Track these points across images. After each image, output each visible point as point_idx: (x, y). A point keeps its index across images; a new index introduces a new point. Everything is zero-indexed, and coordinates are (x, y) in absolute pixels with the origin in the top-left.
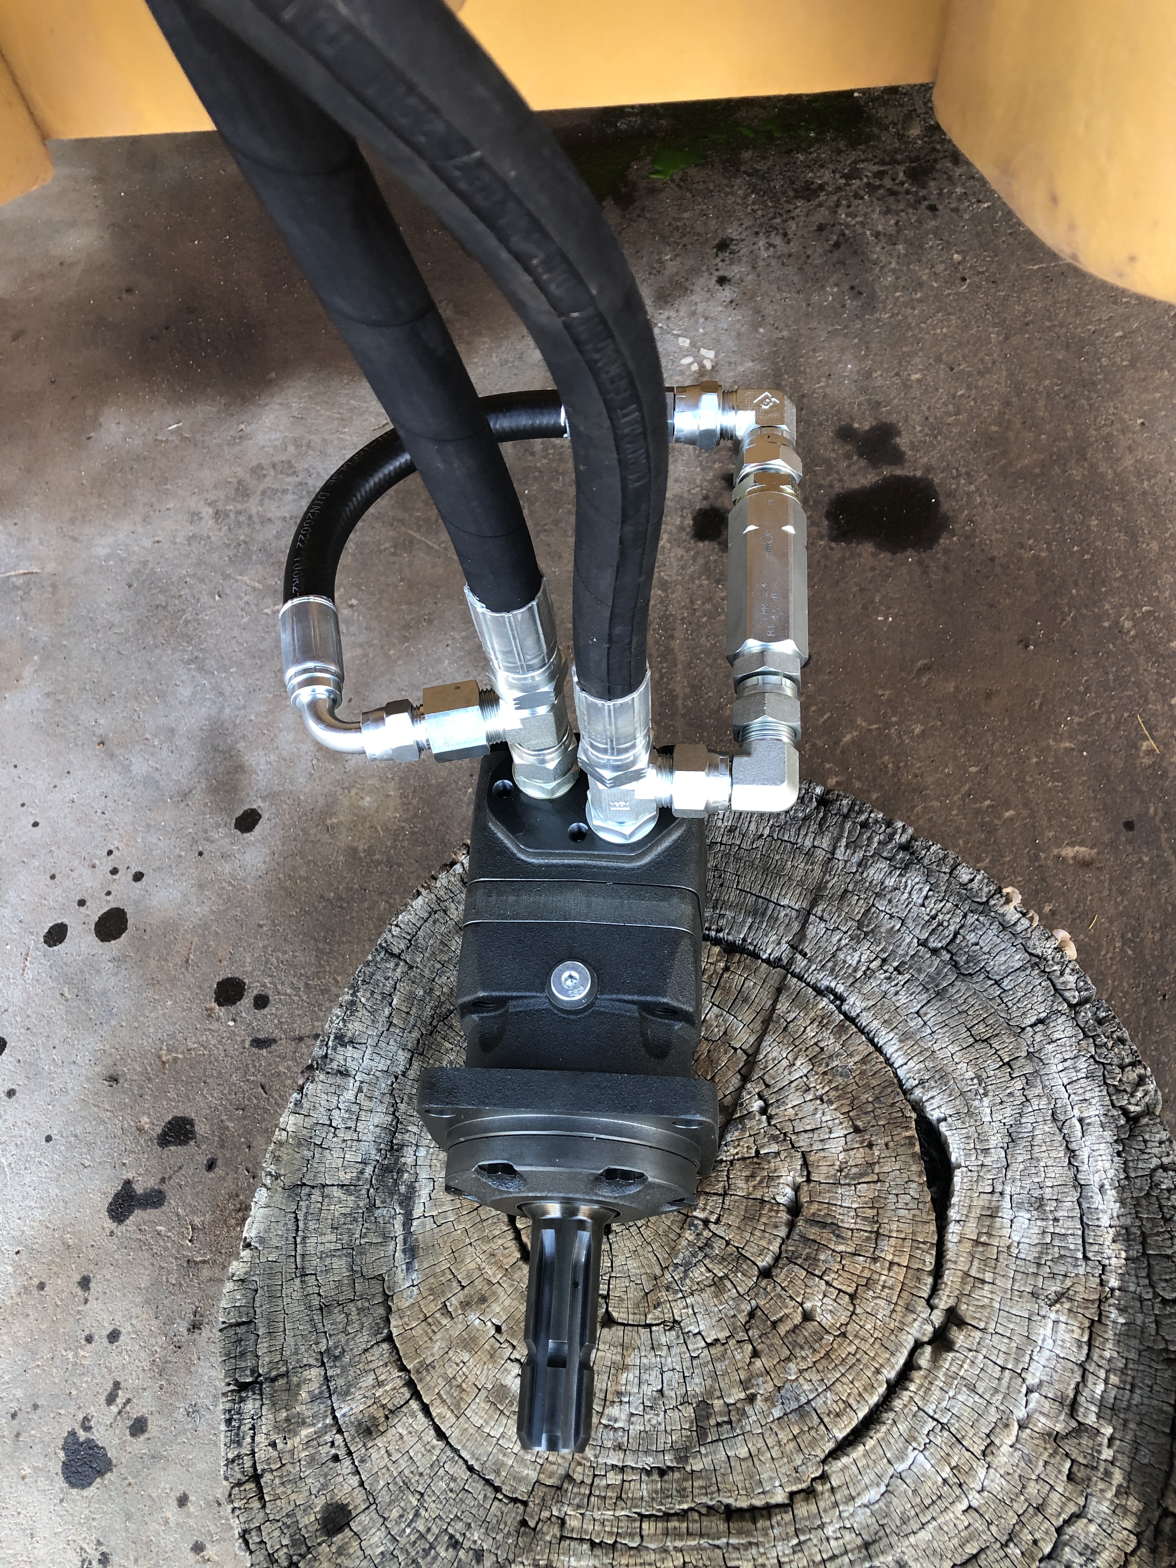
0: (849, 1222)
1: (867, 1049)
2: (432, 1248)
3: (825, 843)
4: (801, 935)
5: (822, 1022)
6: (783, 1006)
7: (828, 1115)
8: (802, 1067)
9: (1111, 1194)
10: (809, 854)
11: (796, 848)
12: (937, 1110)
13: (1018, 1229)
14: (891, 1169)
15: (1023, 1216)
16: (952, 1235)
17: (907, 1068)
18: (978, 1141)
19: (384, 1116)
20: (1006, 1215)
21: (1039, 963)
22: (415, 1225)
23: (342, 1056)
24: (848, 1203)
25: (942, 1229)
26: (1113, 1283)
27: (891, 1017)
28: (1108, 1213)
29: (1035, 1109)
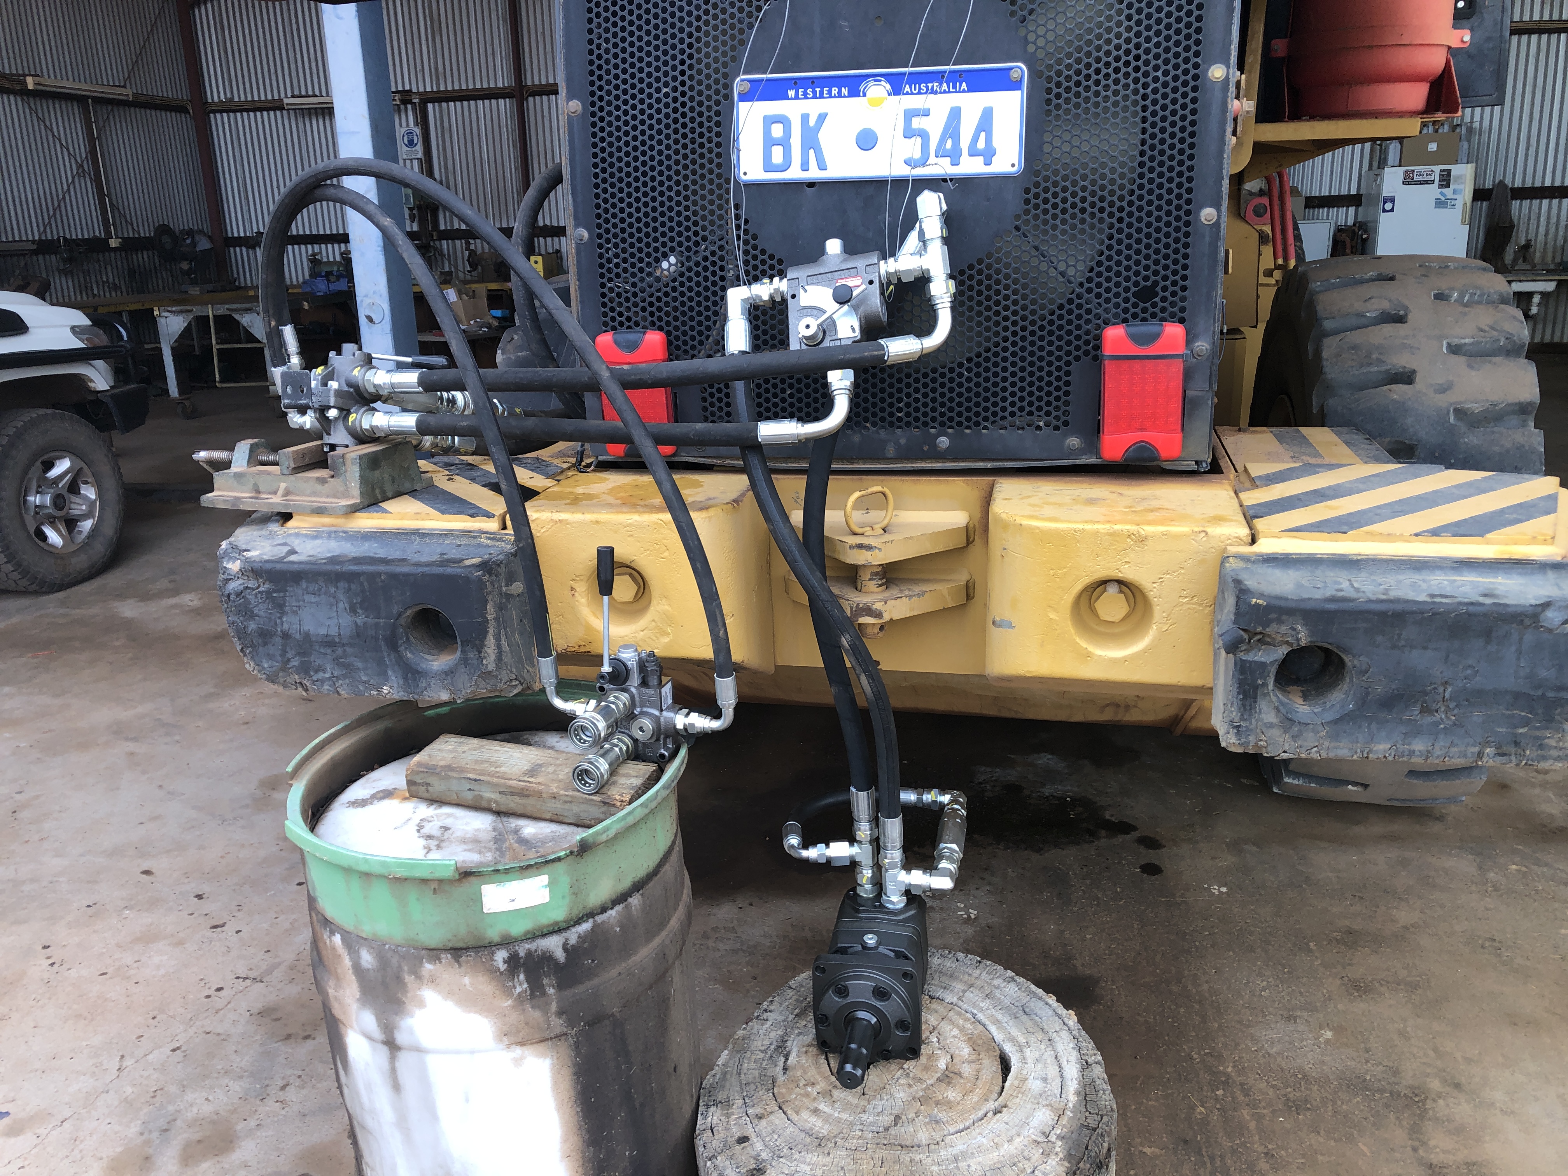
0: (966, 1075)
1: (982, 1029)
2: (794, 1069)
3: (978, 971)
4: (963, 996)
5: (967, 1020)
6: (951, 1015)
7: (964, 1045)
8: (956, 1032)
9: (1075, 1083)
12: (1008, 1048)
13: (1035, 1085)
14: (986, 1062)
15: (1038, 1082)
16: (1007, 1084)
17: (998, 1036)
18: (1024, 1060)
19: (780, 1033)
20: (1030, 1081)
21: (1058, 1015)
22: (789, 1062)
23: (765, 1015)
24: (967, 1070)
25: (1004, 1081)
26: (1071, 1105)
27: (996, 1022)
28: (1073, 1086)
29: (1049, 1056)
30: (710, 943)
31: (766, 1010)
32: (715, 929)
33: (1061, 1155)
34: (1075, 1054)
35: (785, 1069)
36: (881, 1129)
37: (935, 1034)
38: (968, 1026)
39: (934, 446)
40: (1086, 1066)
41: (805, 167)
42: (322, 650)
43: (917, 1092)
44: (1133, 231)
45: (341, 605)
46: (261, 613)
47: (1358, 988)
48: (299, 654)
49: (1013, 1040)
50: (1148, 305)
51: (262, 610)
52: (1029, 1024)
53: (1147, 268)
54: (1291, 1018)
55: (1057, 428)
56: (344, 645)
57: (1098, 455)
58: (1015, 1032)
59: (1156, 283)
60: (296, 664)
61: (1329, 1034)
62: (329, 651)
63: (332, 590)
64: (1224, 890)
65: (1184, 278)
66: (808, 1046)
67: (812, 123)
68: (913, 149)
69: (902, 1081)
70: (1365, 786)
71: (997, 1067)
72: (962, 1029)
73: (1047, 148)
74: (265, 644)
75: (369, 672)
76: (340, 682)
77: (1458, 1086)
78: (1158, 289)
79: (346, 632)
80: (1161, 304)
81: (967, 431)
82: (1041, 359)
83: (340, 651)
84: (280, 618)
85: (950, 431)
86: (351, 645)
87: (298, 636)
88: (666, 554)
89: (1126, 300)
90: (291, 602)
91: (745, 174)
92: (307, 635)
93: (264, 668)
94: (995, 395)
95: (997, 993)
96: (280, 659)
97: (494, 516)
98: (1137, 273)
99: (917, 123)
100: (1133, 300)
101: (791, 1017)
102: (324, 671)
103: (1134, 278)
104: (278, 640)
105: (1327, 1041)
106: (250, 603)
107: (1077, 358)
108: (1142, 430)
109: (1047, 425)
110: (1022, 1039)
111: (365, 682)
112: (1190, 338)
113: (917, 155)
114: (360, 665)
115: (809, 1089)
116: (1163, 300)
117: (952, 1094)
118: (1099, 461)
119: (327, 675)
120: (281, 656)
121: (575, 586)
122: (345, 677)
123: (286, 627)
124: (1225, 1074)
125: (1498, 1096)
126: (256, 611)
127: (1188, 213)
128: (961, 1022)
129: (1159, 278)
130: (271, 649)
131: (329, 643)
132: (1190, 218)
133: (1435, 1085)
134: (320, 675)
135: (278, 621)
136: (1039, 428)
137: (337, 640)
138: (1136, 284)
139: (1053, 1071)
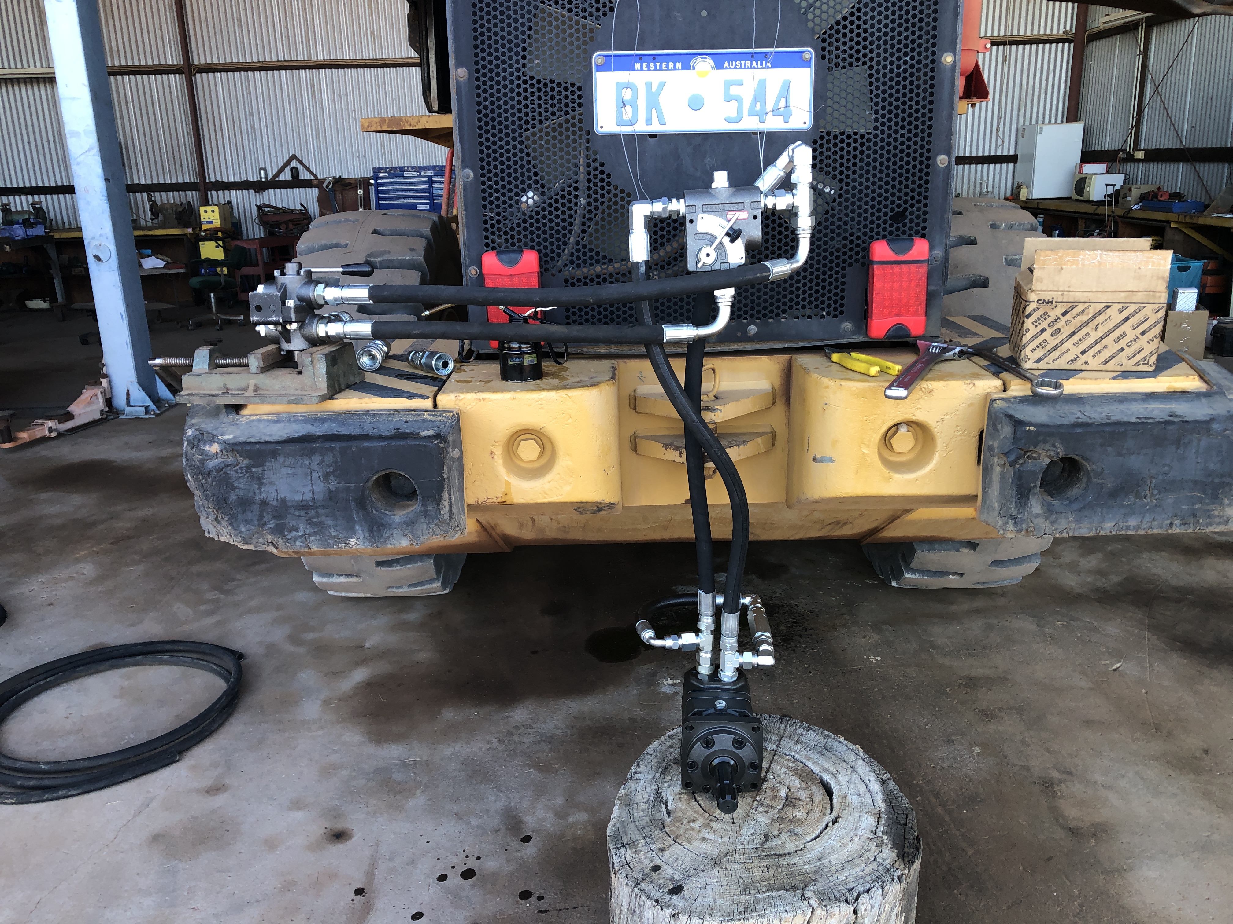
0: (804, 799)
1: (802, 765)
2: (675, 812)
3: (783, 726)
4: (779, 744)
5: (789, 760)
6: (776, 758)
7: (793, 778)
8: (784, 770)
9: (880, 794)
10: (778, 728)
11: (774, 728)
12: (826, 777)
13: (854, 800)
14: (814, 788)
15: (855, 797)
16: (834, 801)
17: (816, 769)
18: (839, 783)
19: (654, 787)
20: (849, 797)
21: (852, 750)
22: (669, 808)
23: (637, 776)
24: (802, 795)
25: (831, 800)
26: (883, 810)
27: (809, 759)
28: (879, 797)
29: (855, 777)
30: (516, 738)
31: (636, 773)
32: (516, 727)
33: (890, 845)
34: (872, 774)
35: (669, 813)
36: (758, 846)
37: (770, 773)
38: (791, 764)
39: (745, 332)
40: (883, 783)
41: (649, 122)
42: (296, 513)
43: (773, 815)
44: (890, 171)
45: (315, 475)
46: (241, 486)
47: (986, 715)
48: (274, 517)
49: (827, 771)
50: (900, 225)
51: (241, 484)
52: (833, 757)
53: (899, 198)
54: (950, 742)
55: (835, 316)
56: (317, 507)
57: (866, 334)
58: (827, 765)
59: (906, 209)
60: (271, 526)
61: (978, 749)
62: (303, 513)
63: (307, 462)
64: (878, 658)
65: (925, 205)
66: (680, 794)
67: (654, 89)
68: (732, 109)
69: (760, 809)
70: (961, 575)
71: (822, 791)
72: (788, 768)
73: (829, 110)
74: (244, 511)
75: (337, 528)
76: (312, 538)
77: (1070, 773)
78: (907, 213)
79: (319, 497)
80: (909, 225)
81: (771, 320)
82: (825, 266)
83: (313, 512)
84: (259, 488)
85: (758, 321)
86: (324, 507)
87: (275, 503)
88: (570, 421)
89: (885, 222)
90: (269, 475)
91: (602, 127)
92: (283, 501)
93: (241, 532)
94: (791, 293)
95: (802, 738)
96: (256, 523)
97: (428, 398)
98: (893, 202)
99: (734, 90)
100: (890, 222)
101: (657, 775)
102: (297, 530)
103: (890, 206)
104: (256, 508)
105: (978, 754)
106: (230, 478)
107: (850, 265)
108: (898, 315)
109: (829, 313)
110: (832, 769)
111: (335, 537)
112: (931, 248)
113: (734, 114)
114: (330, 522)
115: (692, 824)
116: (911, 221)
117: (799, 814)
118: (866, 340)
119: (300, 534)
120: (258, 520)
121: (494, 450)
122: (315, 534)
123: (264, 496)
124: (917, 785)
125: (1098, 777)
126: (236, 485)
127: (928, 159)
128: (785, 763)
129: (908, 206)
130: (249, 515)
131: (303, 506)
132: (930, 162)
133: (1056, 775)
134: (294, 534)
135: (257, 491)
136: (823, 317)
137: (311, 504)
138: (892, 210)
139: (862, 789)
